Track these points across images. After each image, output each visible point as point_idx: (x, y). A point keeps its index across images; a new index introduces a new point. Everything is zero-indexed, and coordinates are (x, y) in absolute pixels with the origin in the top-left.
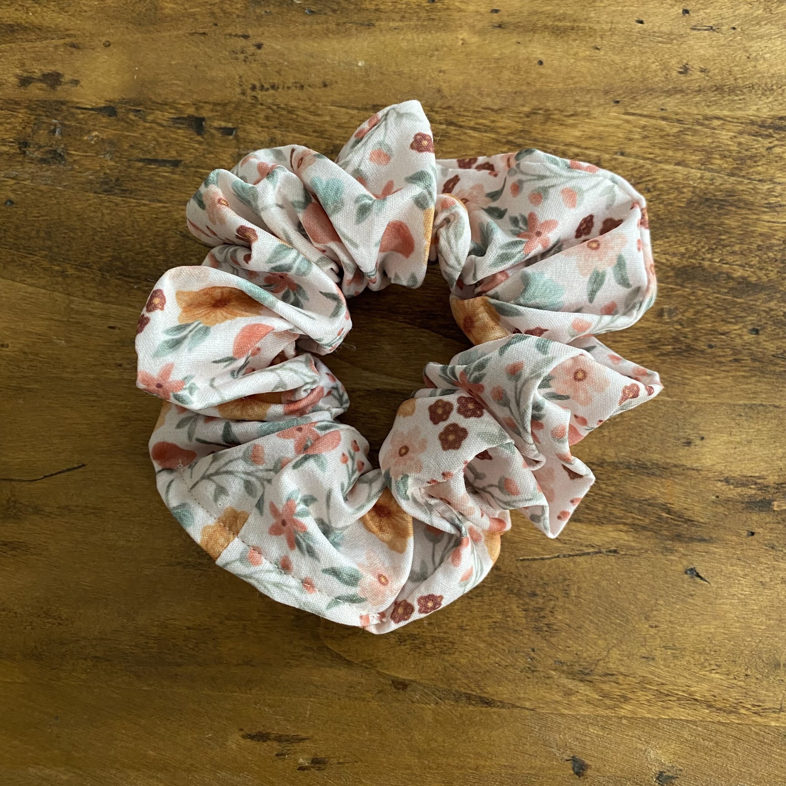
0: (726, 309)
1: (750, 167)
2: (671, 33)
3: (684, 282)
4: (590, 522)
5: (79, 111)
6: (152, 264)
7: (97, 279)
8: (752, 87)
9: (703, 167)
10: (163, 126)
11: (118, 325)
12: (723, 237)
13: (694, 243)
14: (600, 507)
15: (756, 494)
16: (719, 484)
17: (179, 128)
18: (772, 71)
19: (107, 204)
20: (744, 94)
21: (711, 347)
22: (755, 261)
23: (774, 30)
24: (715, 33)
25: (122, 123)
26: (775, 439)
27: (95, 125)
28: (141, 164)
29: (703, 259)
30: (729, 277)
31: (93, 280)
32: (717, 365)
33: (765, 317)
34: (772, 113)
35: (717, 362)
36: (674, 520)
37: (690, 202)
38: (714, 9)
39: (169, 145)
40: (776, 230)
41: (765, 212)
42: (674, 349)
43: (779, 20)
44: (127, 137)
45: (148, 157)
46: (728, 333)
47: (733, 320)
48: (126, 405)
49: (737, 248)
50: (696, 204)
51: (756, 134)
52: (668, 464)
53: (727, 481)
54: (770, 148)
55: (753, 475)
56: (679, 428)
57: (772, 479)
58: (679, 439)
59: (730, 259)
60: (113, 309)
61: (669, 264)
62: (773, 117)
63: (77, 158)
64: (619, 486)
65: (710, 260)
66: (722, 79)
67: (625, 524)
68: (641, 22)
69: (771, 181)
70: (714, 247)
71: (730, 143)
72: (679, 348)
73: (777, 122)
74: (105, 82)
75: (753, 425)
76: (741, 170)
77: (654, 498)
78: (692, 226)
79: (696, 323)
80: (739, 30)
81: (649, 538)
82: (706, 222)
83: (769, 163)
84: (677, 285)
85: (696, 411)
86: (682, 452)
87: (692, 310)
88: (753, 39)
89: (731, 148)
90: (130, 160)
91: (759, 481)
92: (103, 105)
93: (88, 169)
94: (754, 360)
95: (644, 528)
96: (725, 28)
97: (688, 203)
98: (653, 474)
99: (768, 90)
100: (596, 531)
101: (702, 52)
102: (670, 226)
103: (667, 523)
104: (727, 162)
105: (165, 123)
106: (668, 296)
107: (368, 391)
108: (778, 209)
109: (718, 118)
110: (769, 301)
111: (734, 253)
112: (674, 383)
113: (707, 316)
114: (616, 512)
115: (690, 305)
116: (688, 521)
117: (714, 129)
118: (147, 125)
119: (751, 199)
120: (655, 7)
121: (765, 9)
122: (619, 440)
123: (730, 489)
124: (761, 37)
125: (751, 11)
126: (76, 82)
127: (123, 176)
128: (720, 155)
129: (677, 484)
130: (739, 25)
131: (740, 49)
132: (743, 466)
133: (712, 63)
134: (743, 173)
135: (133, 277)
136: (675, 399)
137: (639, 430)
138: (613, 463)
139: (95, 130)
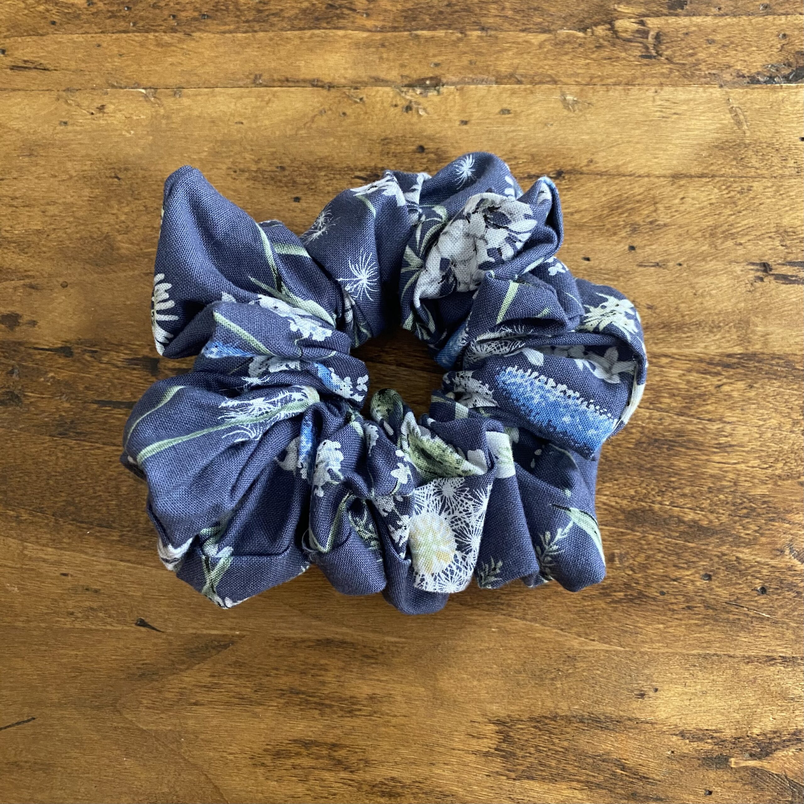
0: (677, 554)
1: (699, 406)
2: (618, 270)
3: (634, 526)
4: (543, 779)
5: (36, 352)
6: (104, 509)
7: (51, 524)
8: (699, 324)
9: (651, 407)
10: (118, 367)
11: (71, 572)
12: (673, 479)
13: (644, 485)
14: (553, 763)
15: (712, 750)
16: (674, 738)
17: (134, 369)
18: (719, 308)
19: (62, 447)
20: (691, 331)
21: (663, 593)
22: (706, 504)
23: (720, 266)
24: (661, 269)
25: (78, 364)
26: (731, 689)
27: (51, 366)
28: (95, 406)
29: (653, 502)
30: (680, 521)
31: (47, 525)
32: (669, 613)
33: (717, 562)
34: (720, 351)
35: (670, 610)
36: (630, 777)
37: (639, 443)
38: (660, 245)
39: (124, 386)
40: (726, 472)
41: (715, 453)
42: (625, 595)
43: (724, 256)
44: (82, 378)
45: (103, 398)
46: (680, 579)
47: (685, 566)
48: (77, 656)
49: (687, 490)
50: (645, 445)
51: (705, 372)
52: (621, 717)
53: (682, 735)
54: (719, 386)
55: (710, 728)
56: (631, 680)
57: (729, 733)
58: (632, 691)
59: (681, 501)
60: (67, 555)
61: (618, 507)
62: (722, 355)
63: (32, 400)
64: (573, 740)
65: (661, 503)
66: (670, 316)
67: (578, 781)
68: (588, 259)
69: (721, 420)
70: (664, 489)
71: (678, 381)
72: (631, 595)
73: (725, 359)
74: (62, 322)
75: (707, 676)
76: (690, 409)
77: (608, 753)
78: (640, 468)
79: (648, 568)
80: (685, 266)
81: (604, 796)
82: (655, 464)
83: (718, 402)
84: (627, 529)
85: (649, 661)
86: (635, 705)
87: (643, 555)
88: (699, 275)
89: (681, 386)
90: (85, 402)
91: (715, 735)
92: (59, 345)
93: (44, 412)
94: (707, 607)
95: (598, 786)
96: (671, 264)
97: (636, 445)
98: (607, 728)
99: (715, 328)
100: (549, 789)
101: (649, 288)
102: (618, 468)
103: (622, 780)
104: (676, 401)
105: (119, 364)
106: (619, 541)
107: (318, 640)
108: (729, 449)
109: (666, 356)
110: (721, 545)
111: (684, 495)
112: (626, 631)
113: (659, 561)
114: (569, 768)
115: (641, 550)
116: (644, 778)
117: (663, 367)
118: (103, 366)
119: (701, 439)
120: (601, 244)
121: (710, 245)
122: (572, 692)
123: (686, 744)
124: (707, 273)
125: (696, 247)
126: (34, 323)
127: (78, 419)
128: (669, 393)
129: (630, 738)
130: (684, 261)
131: (686, 285)
132: (699, 719)
133: (659, 300)
134: (692, 412)
135: (85, 523)
136: (627, 649)
137: (591, 681)
138: (566, 716)
139: (51, 371)
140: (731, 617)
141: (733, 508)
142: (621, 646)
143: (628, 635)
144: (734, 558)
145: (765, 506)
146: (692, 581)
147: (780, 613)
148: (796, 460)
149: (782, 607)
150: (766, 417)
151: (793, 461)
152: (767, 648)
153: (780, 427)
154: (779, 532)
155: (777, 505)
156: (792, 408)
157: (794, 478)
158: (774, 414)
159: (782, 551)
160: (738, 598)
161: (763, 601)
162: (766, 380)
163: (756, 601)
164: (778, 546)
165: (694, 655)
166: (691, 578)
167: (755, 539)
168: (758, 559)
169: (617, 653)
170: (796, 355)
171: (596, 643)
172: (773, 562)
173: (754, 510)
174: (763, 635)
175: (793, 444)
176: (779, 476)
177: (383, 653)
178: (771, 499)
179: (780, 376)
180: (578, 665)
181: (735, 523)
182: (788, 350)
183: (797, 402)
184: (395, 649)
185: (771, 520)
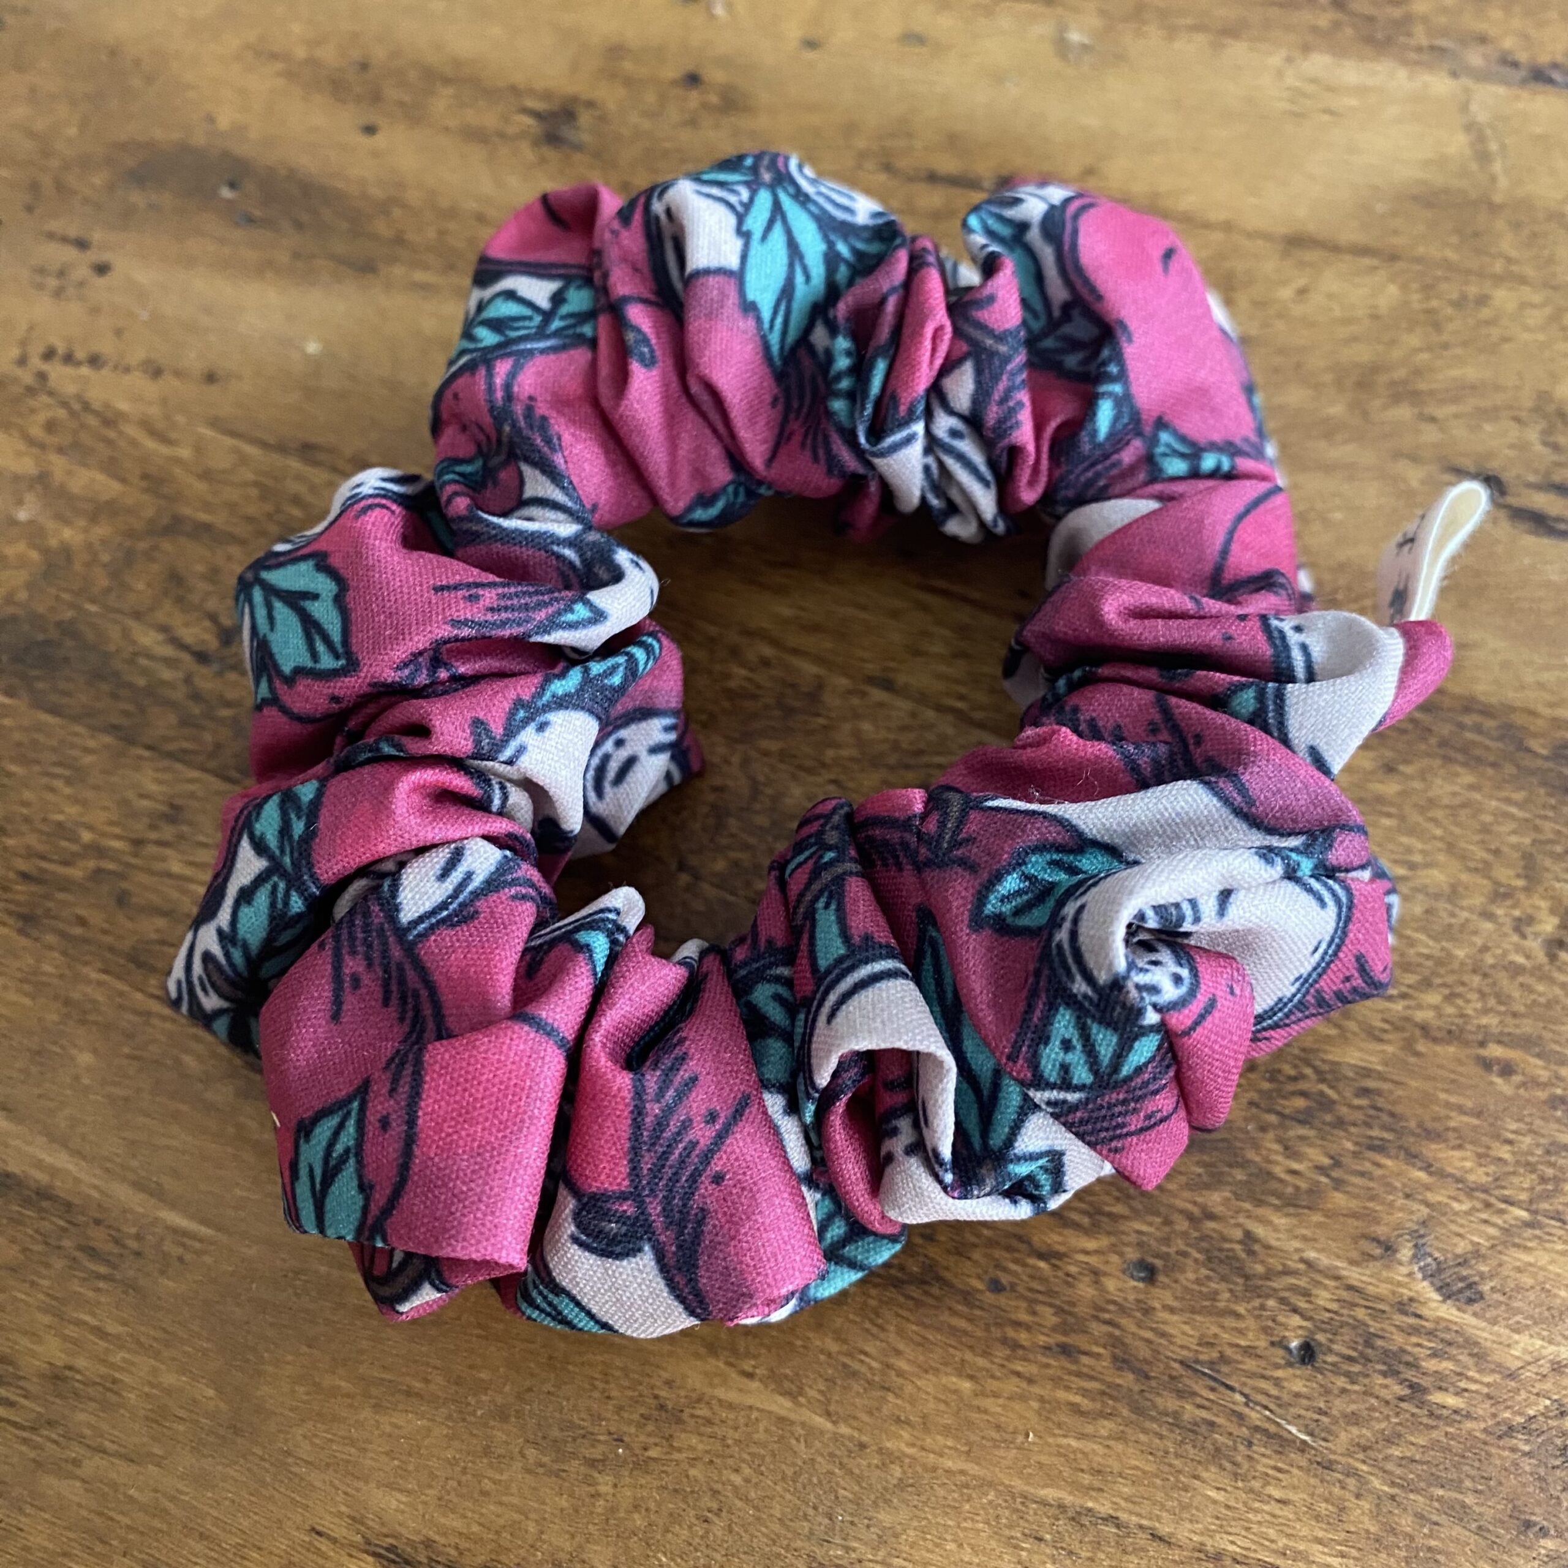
140: (1190, 1411)
141: (1266, 1086)
142: (828, 1414)
143: (857, 1387)
144: (1238, 1234)
145: (1363, 1102)
146: (1096, 1273)
147: (1343, 1435)
148: (1483, 995)
149: (1354, 1419)
150: (1417, 858)
151: (1474, 996)
152: (1283, 1542)
153: (1454, 893)
154: (1391, 1189)
155: (1399, 1109)
156: (1497, 852)
157: (1466, 1044)
158: (1441, 858)
159: (1389, 1248)
160: (1223, 1359)
161: (1298, 1386)
162: (1438, 762)
163: (1277, 1382)
164: (1381, 1231)
165: (1044, 1503)
166: (1093, 1260)
167: (1315, 1191)
168: (1311, 1255)
169: (812, 1432)
170: (1533, 713)
171: (755, 1385)
172: (1354, 1275)
173: (1326, 1104)
174: (1277, 1493)
175: (1485, 949)
176: (1425, 1029)
177: (138, 1254)
178: (1386, 1086)
179: (1479, 760)
180: (683, 1439)
181: (1263, 1129)
182: (1512, 696)
183: (1514, 839)
184: (178, 1251)
185: (1371, 1148)
